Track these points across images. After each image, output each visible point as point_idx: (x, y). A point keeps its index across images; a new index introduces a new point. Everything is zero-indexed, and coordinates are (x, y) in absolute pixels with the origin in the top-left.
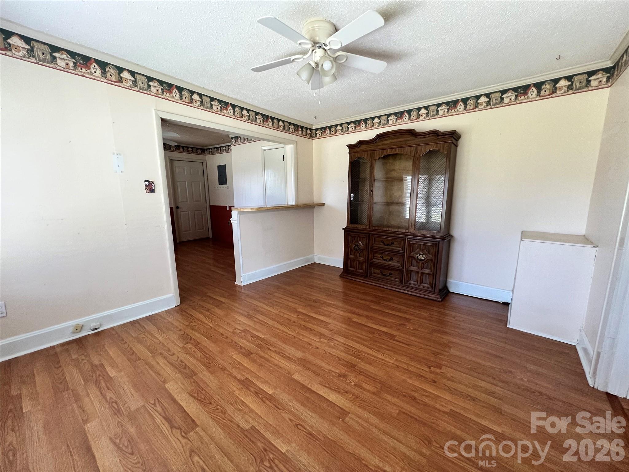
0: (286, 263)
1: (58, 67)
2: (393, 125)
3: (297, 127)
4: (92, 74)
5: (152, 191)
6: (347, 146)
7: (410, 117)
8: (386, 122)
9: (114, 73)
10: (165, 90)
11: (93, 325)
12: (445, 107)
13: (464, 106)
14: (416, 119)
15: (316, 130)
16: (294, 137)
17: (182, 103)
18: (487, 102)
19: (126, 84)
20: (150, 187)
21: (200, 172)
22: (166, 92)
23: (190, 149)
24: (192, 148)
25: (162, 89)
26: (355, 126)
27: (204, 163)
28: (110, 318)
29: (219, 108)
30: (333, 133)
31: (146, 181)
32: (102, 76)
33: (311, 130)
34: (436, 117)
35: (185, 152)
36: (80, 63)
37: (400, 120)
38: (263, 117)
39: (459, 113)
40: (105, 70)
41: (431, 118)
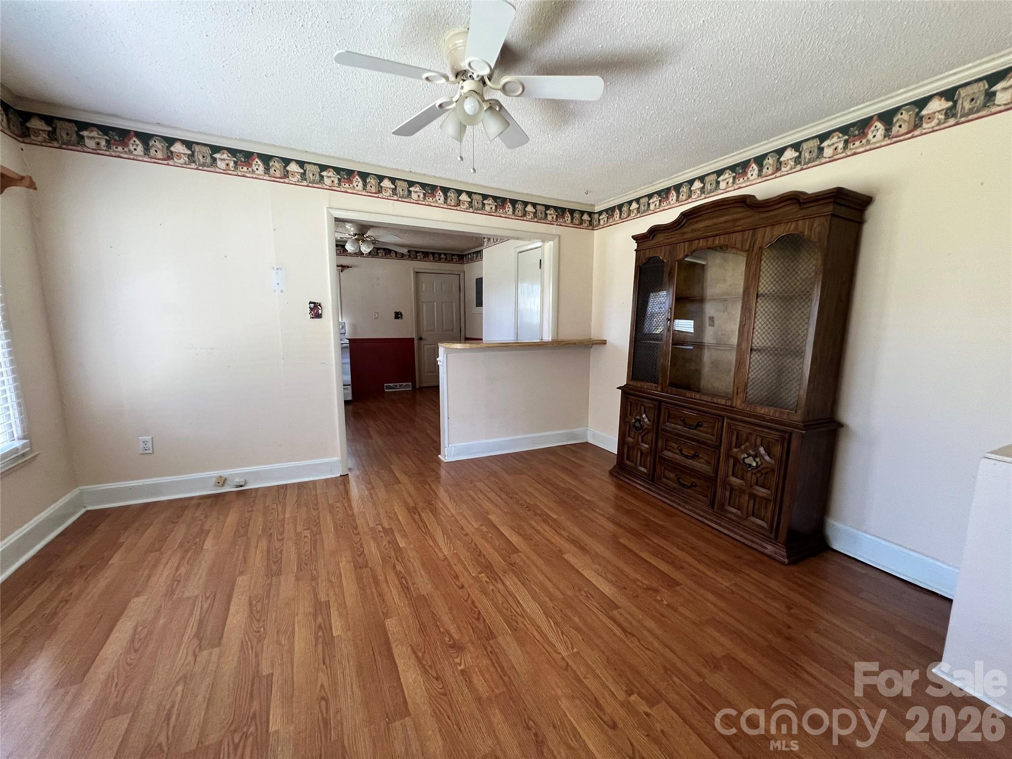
0: (529, 436)
1: (218, 170)
2: (727, 190)
3: (561, 212)
4: (253, 172)
5: (318, 316)
6: (634, 237)
7: (760, 171)
8: (714, 185)
9: (279, 167)
10: (342, 180)
11: (238, 480)
12: (839, 137)
13: (886, 130)
14: (772, 174)
15: (600, 213)
16: (554, 229)
17: (366, 194)
18: (948, 109)
19: (293, 179)
20: (316, 310)
21: (455, 289)
22: (344, 182)
23: (442, 256)
24: (445, 254)
25: (338, 178)
26: (660, 201)
27: (462, 276)
28: (257, 475)
29: (422, 196)
30: (625, 217)
31: (311, 303)
32: (265, 173)
33: (590, 214)
34: (817, 163)
35: (436, 261)
36: (241, 161)
37: (741, 179)
38: (496, 202)
39: (872, 146)
40: (268, 165)
41: (805, 167)
